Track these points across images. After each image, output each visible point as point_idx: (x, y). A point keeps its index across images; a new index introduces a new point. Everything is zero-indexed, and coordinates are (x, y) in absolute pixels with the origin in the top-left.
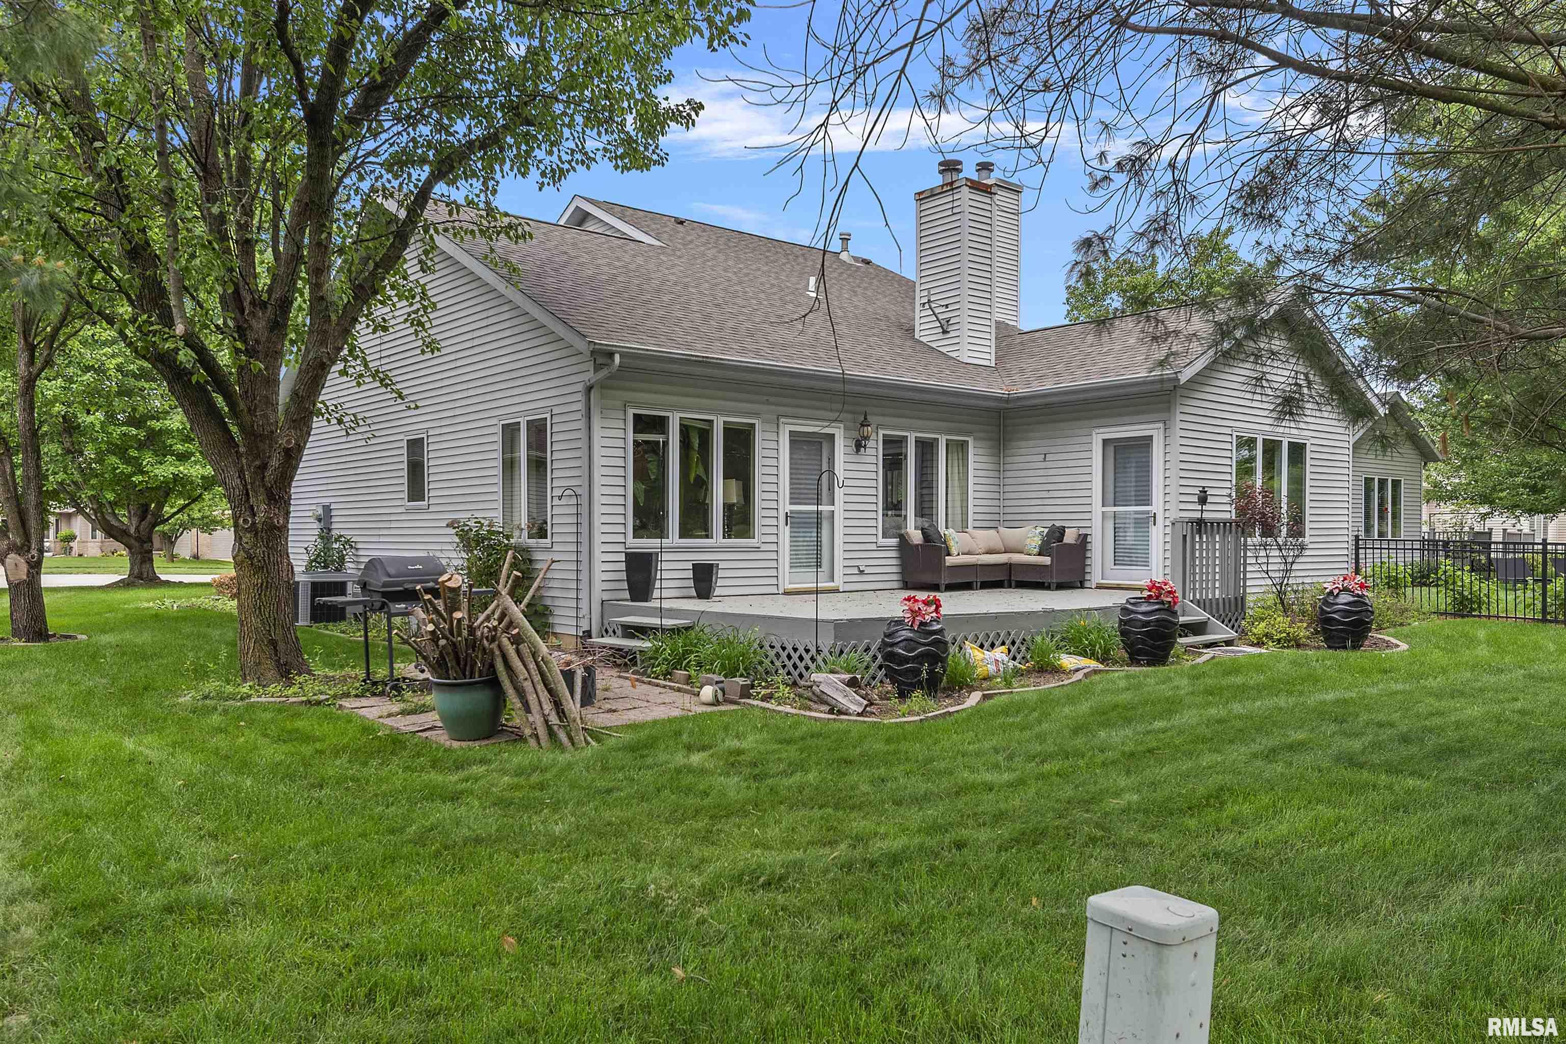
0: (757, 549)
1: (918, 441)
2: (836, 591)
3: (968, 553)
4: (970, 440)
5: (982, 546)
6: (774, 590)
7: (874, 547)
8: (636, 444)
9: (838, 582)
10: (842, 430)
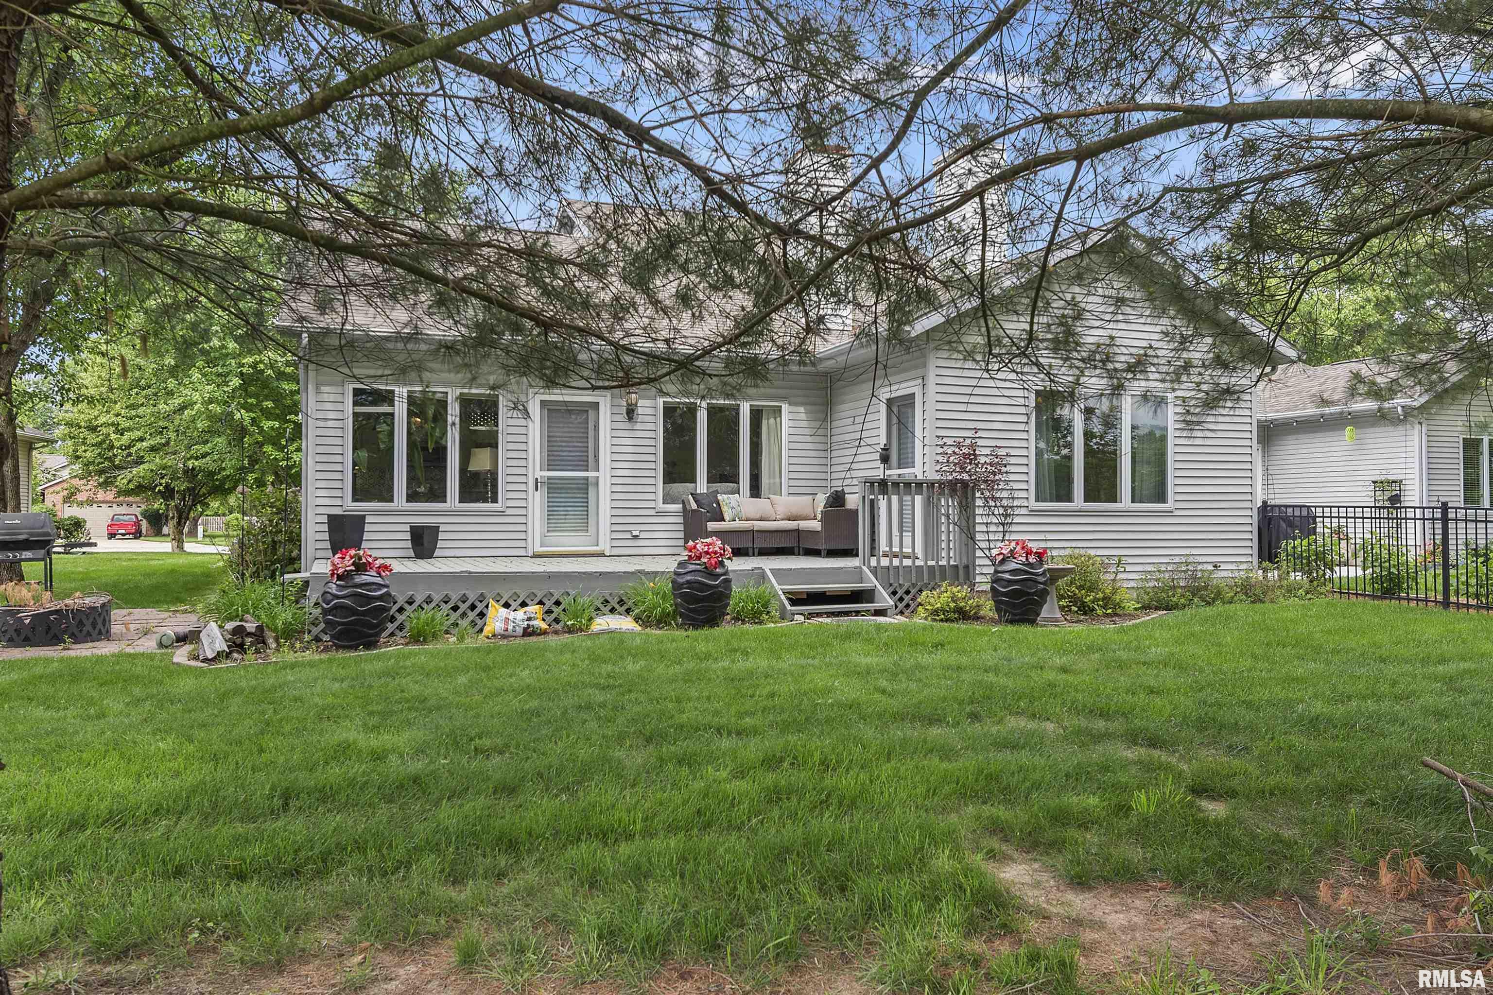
0: (502, 514)
1: (713, 411)
2: (602, 555)
3: (761, 519)
4: (785, 407)
5: (781, 511)
6: (522, 552)
7: (652, 512)
8: (355, 415)
9: (604, 546)
10: (609, 398)
